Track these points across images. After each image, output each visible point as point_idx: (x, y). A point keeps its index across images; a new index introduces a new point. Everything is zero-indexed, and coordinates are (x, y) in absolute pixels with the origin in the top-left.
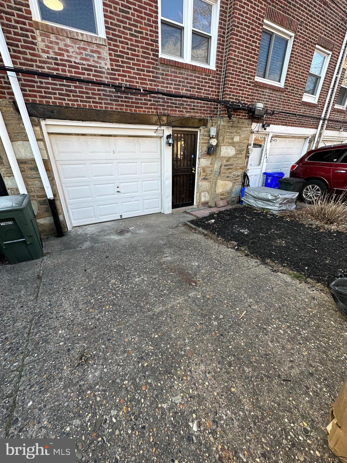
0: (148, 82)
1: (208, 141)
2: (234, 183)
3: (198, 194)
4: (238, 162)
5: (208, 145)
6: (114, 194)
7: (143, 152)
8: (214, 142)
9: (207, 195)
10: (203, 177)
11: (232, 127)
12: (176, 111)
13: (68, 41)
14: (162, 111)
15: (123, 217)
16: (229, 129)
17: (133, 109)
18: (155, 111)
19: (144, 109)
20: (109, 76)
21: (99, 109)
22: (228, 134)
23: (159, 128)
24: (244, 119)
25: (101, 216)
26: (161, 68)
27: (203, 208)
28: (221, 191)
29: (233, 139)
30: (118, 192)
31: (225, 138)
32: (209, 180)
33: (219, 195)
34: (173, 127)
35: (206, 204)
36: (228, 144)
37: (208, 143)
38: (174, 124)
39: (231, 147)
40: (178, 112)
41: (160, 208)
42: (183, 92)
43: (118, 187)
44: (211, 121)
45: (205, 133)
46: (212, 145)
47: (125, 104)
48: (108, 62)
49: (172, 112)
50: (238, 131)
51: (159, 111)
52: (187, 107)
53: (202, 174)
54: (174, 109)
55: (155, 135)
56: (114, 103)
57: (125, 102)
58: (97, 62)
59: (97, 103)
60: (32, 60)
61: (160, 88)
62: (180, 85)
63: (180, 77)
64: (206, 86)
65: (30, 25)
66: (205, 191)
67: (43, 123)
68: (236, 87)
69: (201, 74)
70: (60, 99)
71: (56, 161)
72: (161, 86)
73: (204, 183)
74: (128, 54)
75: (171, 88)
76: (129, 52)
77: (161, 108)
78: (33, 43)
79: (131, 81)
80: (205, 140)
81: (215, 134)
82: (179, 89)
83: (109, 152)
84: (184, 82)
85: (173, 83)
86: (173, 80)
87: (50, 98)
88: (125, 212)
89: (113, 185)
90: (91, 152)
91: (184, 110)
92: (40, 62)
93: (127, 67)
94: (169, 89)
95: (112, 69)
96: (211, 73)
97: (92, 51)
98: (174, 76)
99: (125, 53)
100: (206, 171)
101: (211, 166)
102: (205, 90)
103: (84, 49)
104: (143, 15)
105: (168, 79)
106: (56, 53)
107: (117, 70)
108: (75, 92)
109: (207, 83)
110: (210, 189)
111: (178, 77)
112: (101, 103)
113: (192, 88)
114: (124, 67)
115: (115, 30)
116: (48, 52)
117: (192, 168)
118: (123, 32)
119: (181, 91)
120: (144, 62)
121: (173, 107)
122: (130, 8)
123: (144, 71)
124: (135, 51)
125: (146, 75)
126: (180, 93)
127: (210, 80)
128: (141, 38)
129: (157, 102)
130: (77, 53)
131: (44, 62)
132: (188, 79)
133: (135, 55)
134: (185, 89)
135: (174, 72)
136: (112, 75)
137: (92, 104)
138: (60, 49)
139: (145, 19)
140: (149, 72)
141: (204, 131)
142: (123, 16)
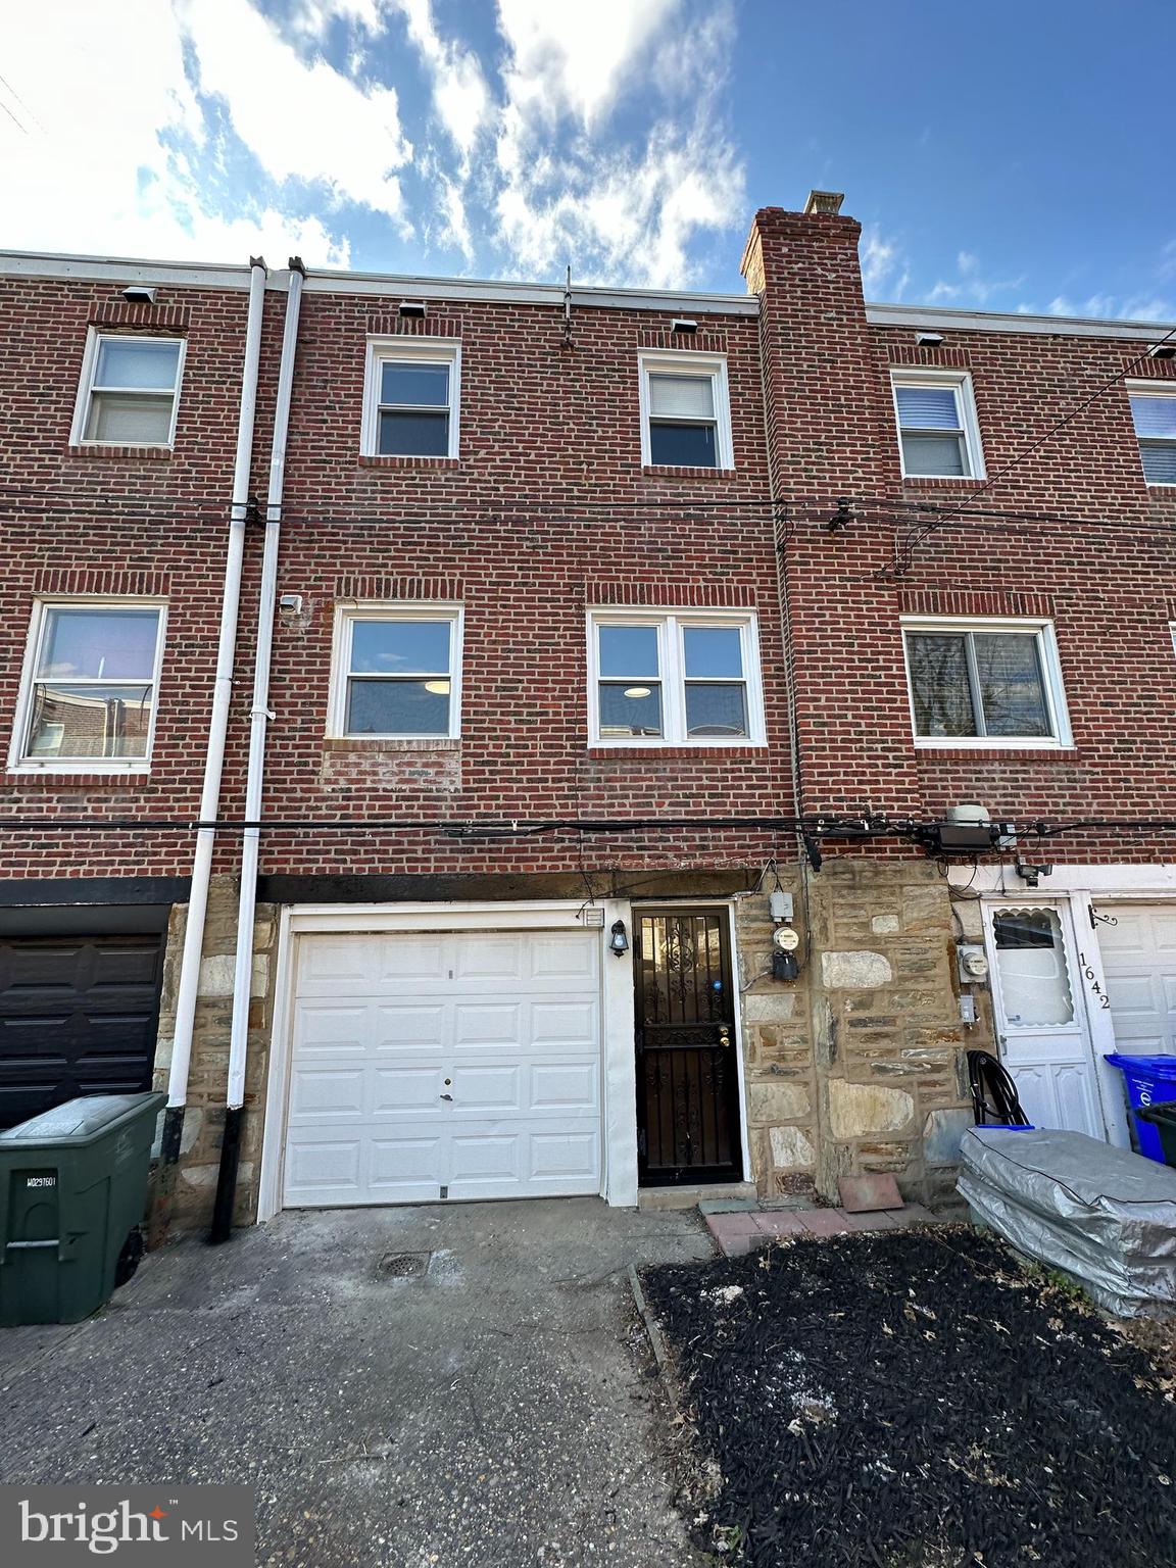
0: (556, 802)
1: (768, 936)
2: (922, 1099)
3: (755, 1135)
4: (920, 1009)
5: (771, 949)
6: (432, 1106)
7: (540, 973)
8: (788, 940)
9: (800, 1140)
10: (768, 1064)
11: (850, 887)
12: (642, 857)
13: (380, 758)
14: (595, 862)
15: (451, 1197)
16: (843, 896)
17: (509, 865)
18: (573, 863)
19: (540, 863)
20: (455, 804)
21: (419, 872)
22: (840, 913)
23: (589, 906)
24: (904, 858)
25: (379, 1180)
26: (592, 768)
27: (784, 1200)
28: (858, 1130)
29: (866, 926)
30: (447, 1098)
31: (830, 925)
32: (799, 1077)
33: (853, 1151)
34: (634, 899)
35: (798, 1182)
36: (849, 945)
37: (772, 942)
38: (636, 891)
39: (868, 953)
40: (647, 860)
41: (595, 1176)
42: (664, 811)
43: (448, 1082)
44: (770, 874)
45: (754, 912)
46: (786, 952)
47: (487, 855)
48: (459, 779)
49: (627, 862)
50: (885, 899)
52: (677, 843)
53: (760, 1050)
54: (636, 852)
55: (579, 923)
56: (461, 856)
57: (490, 851)
58: (435, 782)
59: (417, 860)
60: (302, 800)
61: (590, 809)
62: (653, 796)
63: (650, 779)
64: (740, 787)
65: (317, 747)
66: (787, 1123)
67: (286, 912)
68: (842, 777)
69: (718, 763)
70: (336, 861)
71: (294, 998)
72: (594, 806)
73: (772, 1086)
74: (508, 755)
75: (624, 805)
76: (511, 751)
77: (594, 854)
78: (313, 773)
79: (509, 807)
80: (756, 931)
81: (789, 913)
82: (649, 804)
83: (436, 975)
84: (665, 788)
85: (630, 793)
86: (631, 788)
87: (316, 861)
88: (459, 1177)
89: (432, 1073)
90: (390, 975)
91: (670, 854)
92: (316, 800)
93: (502, 780)
94: (616, 809)
95: (465, 790)
96: (750, 755)
97: (426, 765)
98: (633, 780)
99: (501, 755)
100: (779, 1039)
101: (799, 1020)
102: (736, 796)
103: (410, 764)
104: (550, 685)
105: (613, 789)
106: (351, 781)
107: (476, 790)
108: (373, 843)
109: (741, 778)
110: (809, 1115)
111: (643, 779)
112: (427, 860)
113: (692, 796)
114: (495, 781)
115: (483, 721)
116: (336, 782)
117: (717, 1027)
118: (500, 722)
119: (654, 808)
120: (548, 763)
121: (630, 848)
122: (520, 681)
123: (546, 780)
124: (526, 747)
125: (552, 789)
126: (654, 813)
127: (753, 770)
128: (542, 722)
129: (580, 841)
130: (394, 774)
131: (324, 799)
132: (676, 779)
133: (525, 755)
134: (667, 801)
135: (631, 771)
136: (464, 800)
137: (405, 864)
138: (360, 773)
139: (554, 690)
140: (560, 780)
141: (751, 905)
142: (502, 697)
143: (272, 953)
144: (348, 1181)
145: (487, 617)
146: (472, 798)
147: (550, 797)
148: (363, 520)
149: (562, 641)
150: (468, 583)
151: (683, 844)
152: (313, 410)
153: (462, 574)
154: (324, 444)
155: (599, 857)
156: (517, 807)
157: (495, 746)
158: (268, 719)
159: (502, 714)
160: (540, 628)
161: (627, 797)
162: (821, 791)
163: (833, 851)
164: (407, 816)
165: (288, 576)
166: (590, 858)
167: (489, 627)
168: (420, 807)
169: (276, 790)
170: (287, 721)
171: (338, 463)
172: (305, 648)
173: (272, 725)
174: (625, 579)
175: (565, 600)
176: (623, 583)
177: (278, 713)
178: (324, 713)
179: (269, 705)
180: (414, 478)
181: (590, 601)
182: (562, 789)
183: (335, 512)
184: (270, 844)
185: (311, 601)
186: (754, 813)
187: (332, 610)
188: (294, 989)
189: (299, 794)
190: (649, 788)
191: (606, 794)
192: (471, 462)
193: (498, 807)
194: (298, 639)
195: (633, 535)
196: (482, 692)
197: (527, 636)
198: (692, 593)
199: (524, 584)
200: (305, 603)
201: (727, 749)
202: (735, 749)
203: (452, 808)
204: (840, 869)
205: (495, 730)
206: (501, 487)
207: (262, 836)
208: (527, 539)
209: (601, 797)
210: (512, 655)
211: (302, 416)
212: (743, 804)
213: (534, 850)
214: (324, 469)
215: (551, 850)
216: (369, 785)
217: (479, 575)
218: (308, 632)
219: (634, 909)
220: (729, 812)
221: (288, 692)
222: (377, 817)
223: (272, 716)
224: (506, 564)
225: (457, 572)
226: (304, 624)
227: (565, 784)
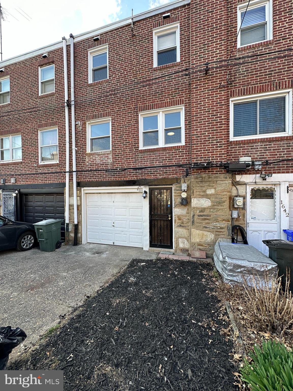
0: (132, 164)
1: (180, 194)
3: (176, 239)
4: (218, 213)
5: (181, 197)
6: (111, 227)
7: (131, 202)
8: (184, 195)
9: (186, 241)
10: (179, 224)
11: (201, 182)
12: (151, 176)
13: (97, 156)
14: (140, 177)
15: (115, 244)
16: (199, 184)
17: (122, 178)
18: (136, 178)
19: (129, 178)
21: (105, 180)
22: (198, 188)
23: (139, 187)
24: (219, 173)
25: (102, 240)
26: (140, 155)
27: (181, 254)
28: (198, 240)
29: (205, 191)
30: (114, 226)
31: (195, 191)
32: (187, 228)
33: (196, 245)
34: (149, 186)
35: (185, 251)
36: (199, 196)
38: (150, 184)
39: (205, 199)
40: (152, 176)
42: (157, 164)
43: (114, 223)
45: (178, 188)
46: (184, 198)
48: (112, 159)
49: (148, 177)
50: (211, 185)
51: (138, 177)
52: (160, 172)
53: (178, 221)
54: (150, 175)
55: (138, 191)
56: (113, 177)
57: (118, 175)
58: (107, 161)
59: (104, 178)
60: (83, 166)
61: (139, 165)
62: (154, 161)
63: (154, 156)
64: (176, 157)
65: (85, 155)
66: (183, 238)
67: (82, 189)
68: (203, 152)
69: (171, 151)
70: (90, 179)
71: (86, 206)
72: (140, 164)
73: (180, 229)
74: (121, 153)
75: (147, 163)
76: (122, 152)
77: (140, 175)
78: (85, 160)
79: (122, 165)
80: (178, 193)
81: (186, 189)
82: (153, 163)
83: (111, 202)
84: (157, 158)
85: (149, 160)
86: (149, 159)
87: (86, 179)
88: (116, 241)
89: (111, 221)
90: (102, 202)
91: (158, 175)
92: (86, 166)
93: (120, 159)
94: (145, 164)
95: (113, 162)
96: (180, 148)
97: (105, 157)
98: (150, 157)
99: (120, 153)
100: (182, 219)
101: (188, 215)
102: (175, 159)
103: (102, 157)
104: (130, 135)
105: (145, 159)
106: (91, 162)
107: (115, 162)
108: (96, 175)
109: (177, 154)
110: (189, 236)
111: (152, 156)
112: (106, 178)
113: (164, 160)
114: (119, 159)
115: (116, 146)
116: (89, 162)
117: (168, 215)
118: (120, 145)
119: (154, 164)
120: (130, 154)
121: (148, 174)
122: (124, 135)
123: (130, 159)
124: (125, 151)
125: (131, 160)
126: (154, 165)
127: (180, 152)
128: (129, 144)
129: (137, 172)
130: (99, 159)
131: (87, 166)
132: (160, 156)
133: (125, 153)
134: (158, 162)
135: (149, 155)
136: (113, 164)
137: (102, 179)
138: (93, 160)
139: (131, 136)
140: (133, 158)
141: (177, 187)
142: (120, 139)
143: (80, 197)
144: (97, 239)
145: (116, 120)
146: (114, 164)
147: (130, 162)
148: (90, 100)
149: (133, 123)
150: (112, 112)
151: (161, 172)
152: (79, 75)
153: (110, 110)
154: (81, 83)
155: (141, 176)
156: (123, 165)
157: (119, 151)
158: (76, 150)
159: (120, 143)
160: (128, 121)
161: (148, 161)
162: (196, 156)
163: (198, 172)
164: (102, 168)
165: (77, 117)
166: (139, 176)
167: (117, 122)
168: (104, 167)
169: (79, 165)
170: (79, 150)
171: (84, 87)
172: (81, 133)
173: (77, 151)
174: (148, 103)
175: (134, 112)
176: (147, 104)
177: (78, 148)
178: (86, 147)
179: (76, 147)
180: (99, 87)
181: (139, 111)
182: (133, 160)
183: (84, 100)
184: (79, 176)
185: (82, 122)
186: (180, 163)
187: (86, 124)
188: (86, 204)
189: (83, 165)
190: (153, 159)
191: (143, 161)
192: (111, 79)
193: (120, 165)
194: (80, 131)
195: (151, 90)
196: (116, 139)
197: (124, 123)
198: (166, 104)
199: (124, 109)
200: (81, 123)
201: (173, 147)
202: (175, 147)
203: (110, 166)
204: (198, 177)
205: (118, 147)
206: (118, 84)
207: (77, 174)
208: (125, 97)
209: (142, 162)
210: (122, 128)
211: (77, 77)
212: (177, 161)
213: (127, 175)
214: (81, 89)
215: (131, 175)
216: (95, 162)
217: (114, 109)
218: (81, 130)
219: (149, 188)
220: (173, 163)
221: (79, 144)
222: (96, 169)
223: (77, 149)
224: (120, 105)
225: (109, 109)
226: (81, 128)
227: (134, 159)
